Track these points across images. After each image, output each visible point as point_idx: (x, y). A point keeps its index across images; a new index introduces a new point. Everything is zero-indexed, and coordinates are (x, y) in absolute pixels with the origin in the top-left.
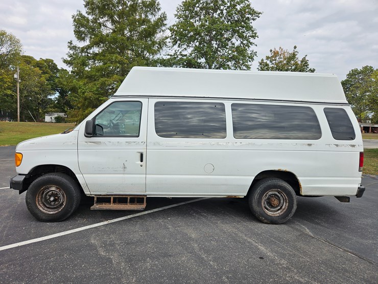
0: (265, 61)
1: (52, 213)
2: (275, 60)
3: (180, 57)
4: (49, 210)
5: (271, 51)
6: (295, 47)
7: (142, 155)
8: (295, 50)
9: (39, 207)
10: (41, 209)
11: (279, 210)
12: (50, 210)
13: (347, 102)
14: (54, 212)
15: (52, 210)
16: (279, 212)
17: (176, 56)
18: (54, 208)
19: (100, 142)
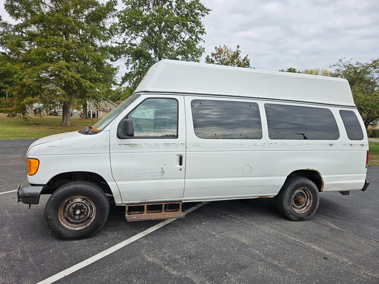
0: (210, 58)
1: (78, 229)
2: (220, 57)
3: (129, 46)
4: (73, 225)
5: (216, 48)
6: (238, 47)
7: (181, 158)
8: (238, 49)
9: (62, 223)
10: (65, 225)
11: (303, 207)
12: (76, 226)
13: (355, 105)
14: (81, 228)
15: (77, 225)
16: (304, 208)
17: (125, 45)
18: (80, 223)
19: (136, 144)
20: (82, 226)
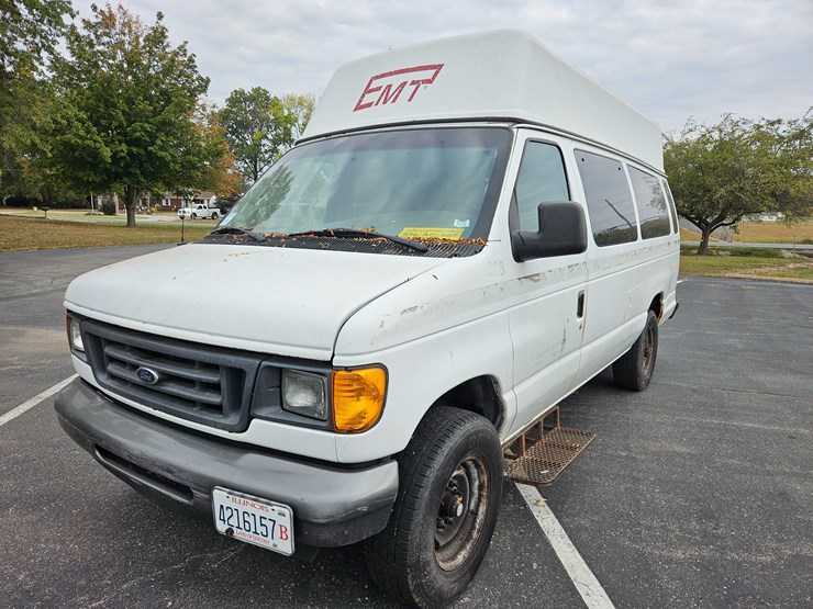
0: (82, 32)
4: (445, 554)
5: (95, 7)
6: (160, 16)
7: (581, 299)
8: (162, 23)
12: (449, 553)
15: (451, 551)
18: (453, 539)
19: (538, 275)
20: (462, 547)
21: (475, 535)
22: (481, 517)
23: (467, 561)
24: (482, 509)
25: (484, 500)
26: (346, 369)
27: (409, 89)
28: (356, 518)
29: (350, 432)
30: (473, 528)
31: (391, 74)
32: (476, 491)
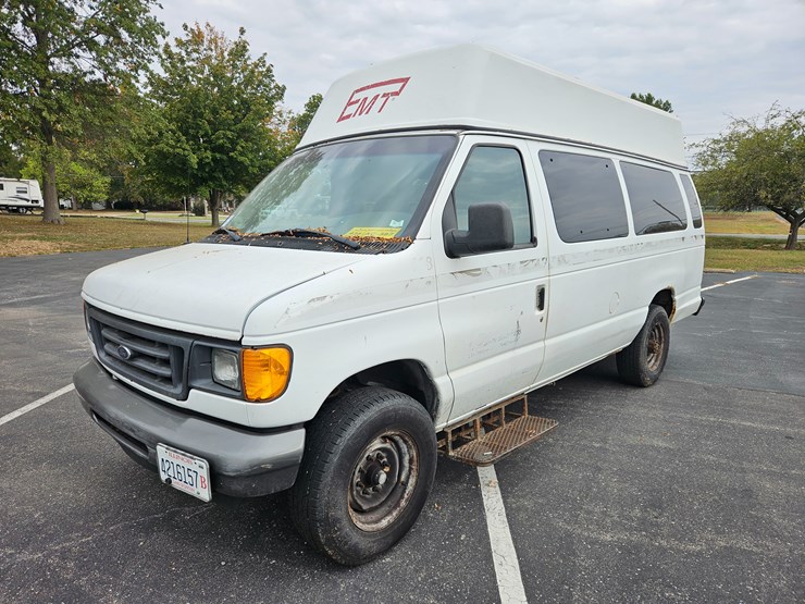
0: (175, 50)
2: (196, 51)
4: (369, 517)
5: (185, 27)
6: (242, 31)
7: (541, 294)
9: (354, 521)
10: (359, 525)
12: (374, 517)
15: (377, 515)
18: (381, 505)
19: (479, 269)
20: (389, 513)
21: (403, 503)
22: (410, 488)
23: (391, 526)
24: (412, 481)
25: (414, 473)
26: (252, 347)
27: (380, 101)
28: (261, 474)
29: (258, 401)
30: (402, 497)
31: (368, 87)
32: (406, 464)
